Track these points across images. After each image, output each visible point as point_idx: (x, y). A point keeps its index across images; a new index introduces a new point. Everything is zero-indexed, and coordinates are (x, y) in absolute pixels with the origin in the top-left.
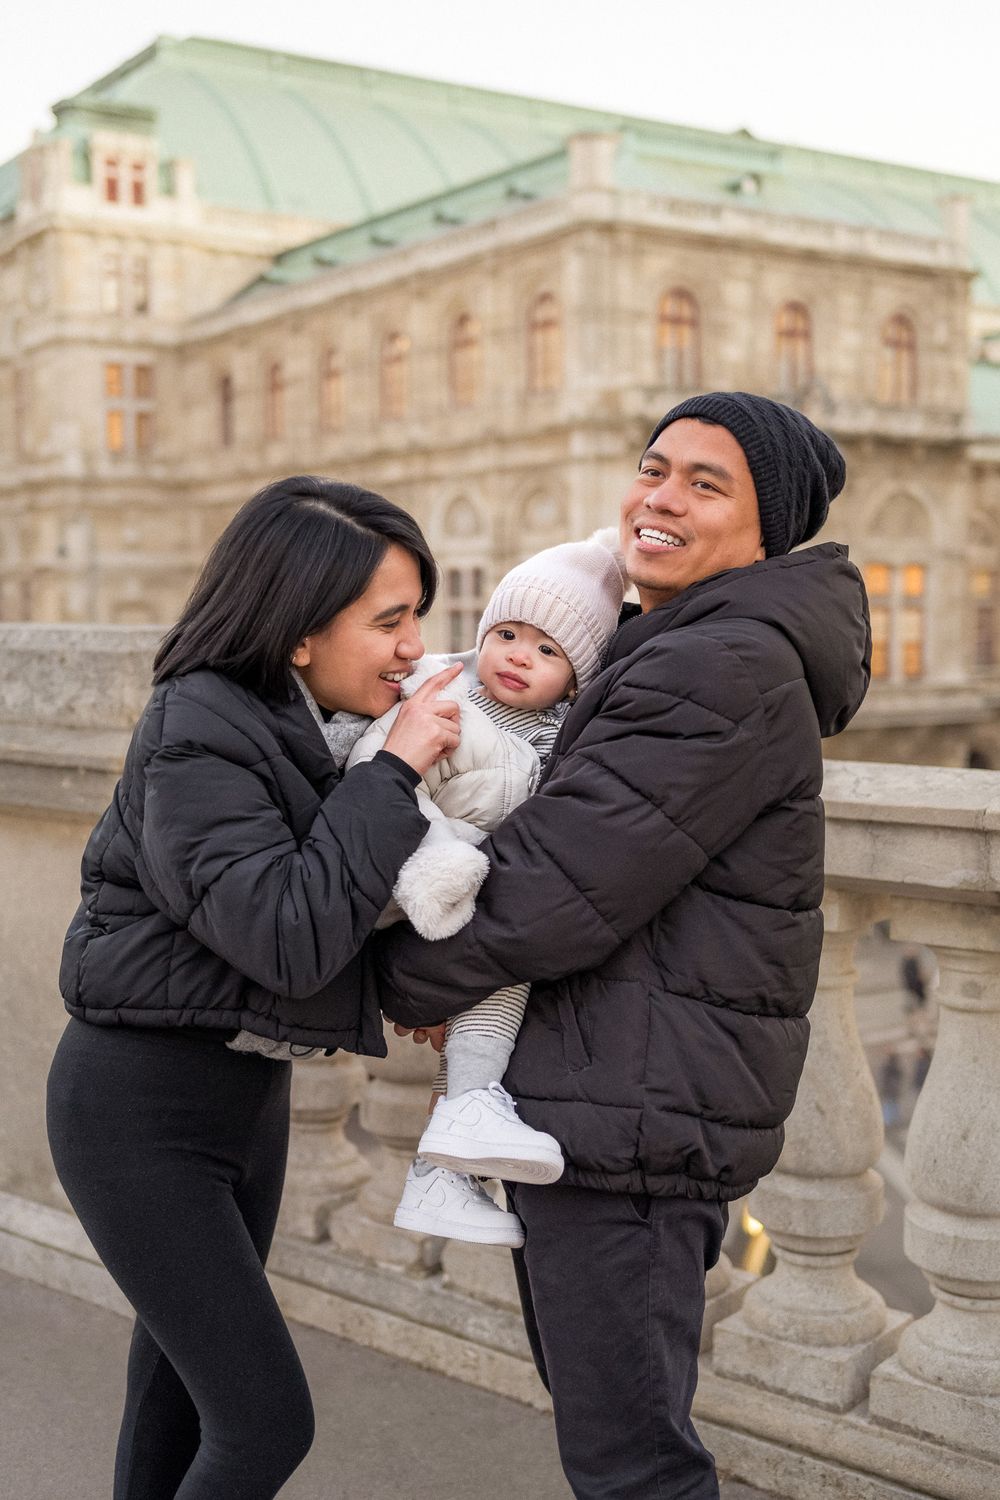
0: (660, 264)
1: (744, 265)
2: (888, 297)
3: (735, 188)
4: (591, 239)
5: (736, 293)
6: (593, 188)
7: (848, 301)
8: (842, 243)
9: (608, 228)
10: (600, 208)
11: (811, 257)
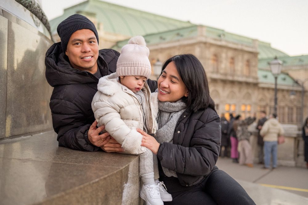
0: (213, 50)
1: (225, 50)
2: (246, 57)
3: (220, 36)
4: (202, 45)
5: (224, 55)
6: (202, 36)
7: (240, 57)
8: (239, 47)
9: (205, 43)
10: (203, 39)
11: (235, 50)
